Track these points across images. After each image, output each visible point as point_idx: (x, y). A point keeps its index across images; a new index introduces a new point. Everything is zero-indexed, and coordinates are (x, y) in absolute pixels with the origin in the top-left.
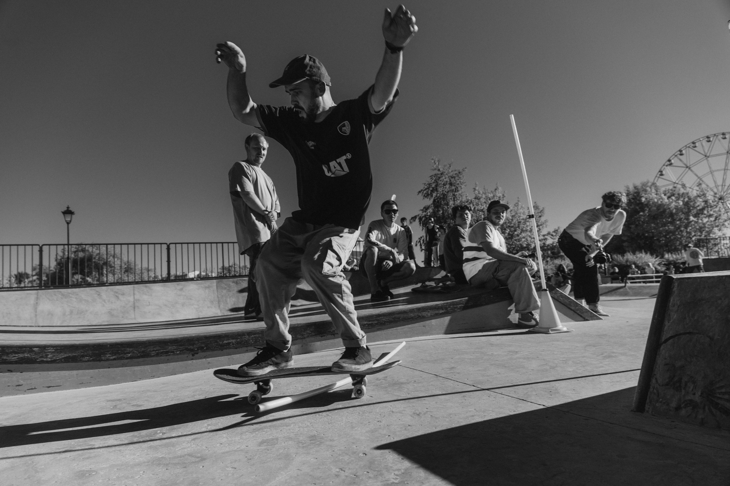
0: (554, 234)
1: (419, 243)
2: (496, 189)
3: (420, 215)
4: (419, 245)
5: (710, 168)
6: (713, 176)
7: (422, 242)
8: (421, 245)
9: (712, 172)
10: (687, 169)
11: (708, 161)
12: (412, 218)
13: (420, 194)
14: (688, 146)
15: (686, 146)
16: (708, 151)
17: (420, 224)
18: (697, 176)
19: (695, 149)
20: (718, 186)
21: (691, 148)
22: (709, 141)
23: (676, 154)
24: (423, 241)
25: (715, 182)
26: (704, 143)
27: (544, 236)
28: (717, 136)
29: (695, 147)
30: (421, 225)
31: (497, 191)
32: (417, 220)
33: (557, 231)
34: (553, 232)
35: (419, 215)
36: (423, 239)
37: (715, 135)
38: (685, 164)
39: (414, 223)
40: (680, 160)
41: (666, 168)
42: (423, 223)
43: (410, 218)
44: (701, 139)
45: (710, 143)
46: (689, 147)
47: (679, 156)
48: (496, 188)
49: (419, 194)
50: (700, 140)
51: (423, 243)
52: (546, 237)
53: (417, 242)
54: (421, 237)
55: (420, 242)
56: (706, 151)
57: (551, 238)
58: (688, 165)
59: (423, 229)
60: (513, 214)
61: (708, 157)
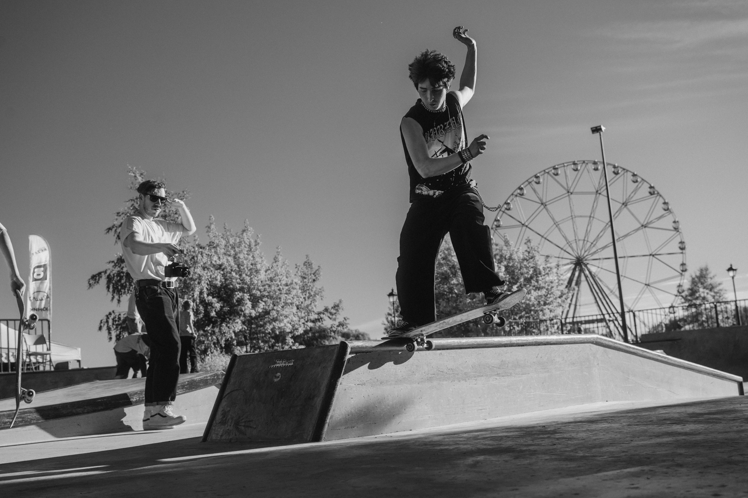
0: (333, 311)
1: (106, 325)
2: (244, 231)
3: (108, 272)
4: (105, 328)
5: (572, 211)
6: (574, 223)
7: (110, 322)
8: (109, 329)
9: (572, 217)
10: (542, 207)
11: (570, 200)
12: (93, 277)
13: (112, 233)
14: (547, 171)
15: (544, 171)
16: (572, 185)
17: (108, 287)
18: (553, 219)
19: (556, 177)
20: (579, 240)
21: (551, 175)
22: (576, 170)
23: (530, 180)
24: (113, 320)
25: (575, 234)
26: (569, 169)
27: (319, 314)
28: (587, 164)
29: (557, 174)
30: (111, 289)
31: (245, 234)
32: (103, 281)
33: (338, 306)
34: (332, 308)
35: (105, 272)
36: (112, 316)
37: (584, 162)
38: (541, 200)
39: (97, 287)
40: (535, 191)
41: (515, 199)
42: (113, 287)
43: (90, 277)
44: (566, 165)
45: (577, 172)
46: (548, 173)
47: (533, 183)
48: (244, 228)
49: (108, 232)
50: (564, 166)
51: (113, 324)
52: (322, 316)
53: (101, 322)
54: (110, 314)
55: (107, 322)
56: (570, 184)
57: (329, 317)
58: (544, 201)
59: (113, 298)
60: (272, 275)
61: (571, 193)
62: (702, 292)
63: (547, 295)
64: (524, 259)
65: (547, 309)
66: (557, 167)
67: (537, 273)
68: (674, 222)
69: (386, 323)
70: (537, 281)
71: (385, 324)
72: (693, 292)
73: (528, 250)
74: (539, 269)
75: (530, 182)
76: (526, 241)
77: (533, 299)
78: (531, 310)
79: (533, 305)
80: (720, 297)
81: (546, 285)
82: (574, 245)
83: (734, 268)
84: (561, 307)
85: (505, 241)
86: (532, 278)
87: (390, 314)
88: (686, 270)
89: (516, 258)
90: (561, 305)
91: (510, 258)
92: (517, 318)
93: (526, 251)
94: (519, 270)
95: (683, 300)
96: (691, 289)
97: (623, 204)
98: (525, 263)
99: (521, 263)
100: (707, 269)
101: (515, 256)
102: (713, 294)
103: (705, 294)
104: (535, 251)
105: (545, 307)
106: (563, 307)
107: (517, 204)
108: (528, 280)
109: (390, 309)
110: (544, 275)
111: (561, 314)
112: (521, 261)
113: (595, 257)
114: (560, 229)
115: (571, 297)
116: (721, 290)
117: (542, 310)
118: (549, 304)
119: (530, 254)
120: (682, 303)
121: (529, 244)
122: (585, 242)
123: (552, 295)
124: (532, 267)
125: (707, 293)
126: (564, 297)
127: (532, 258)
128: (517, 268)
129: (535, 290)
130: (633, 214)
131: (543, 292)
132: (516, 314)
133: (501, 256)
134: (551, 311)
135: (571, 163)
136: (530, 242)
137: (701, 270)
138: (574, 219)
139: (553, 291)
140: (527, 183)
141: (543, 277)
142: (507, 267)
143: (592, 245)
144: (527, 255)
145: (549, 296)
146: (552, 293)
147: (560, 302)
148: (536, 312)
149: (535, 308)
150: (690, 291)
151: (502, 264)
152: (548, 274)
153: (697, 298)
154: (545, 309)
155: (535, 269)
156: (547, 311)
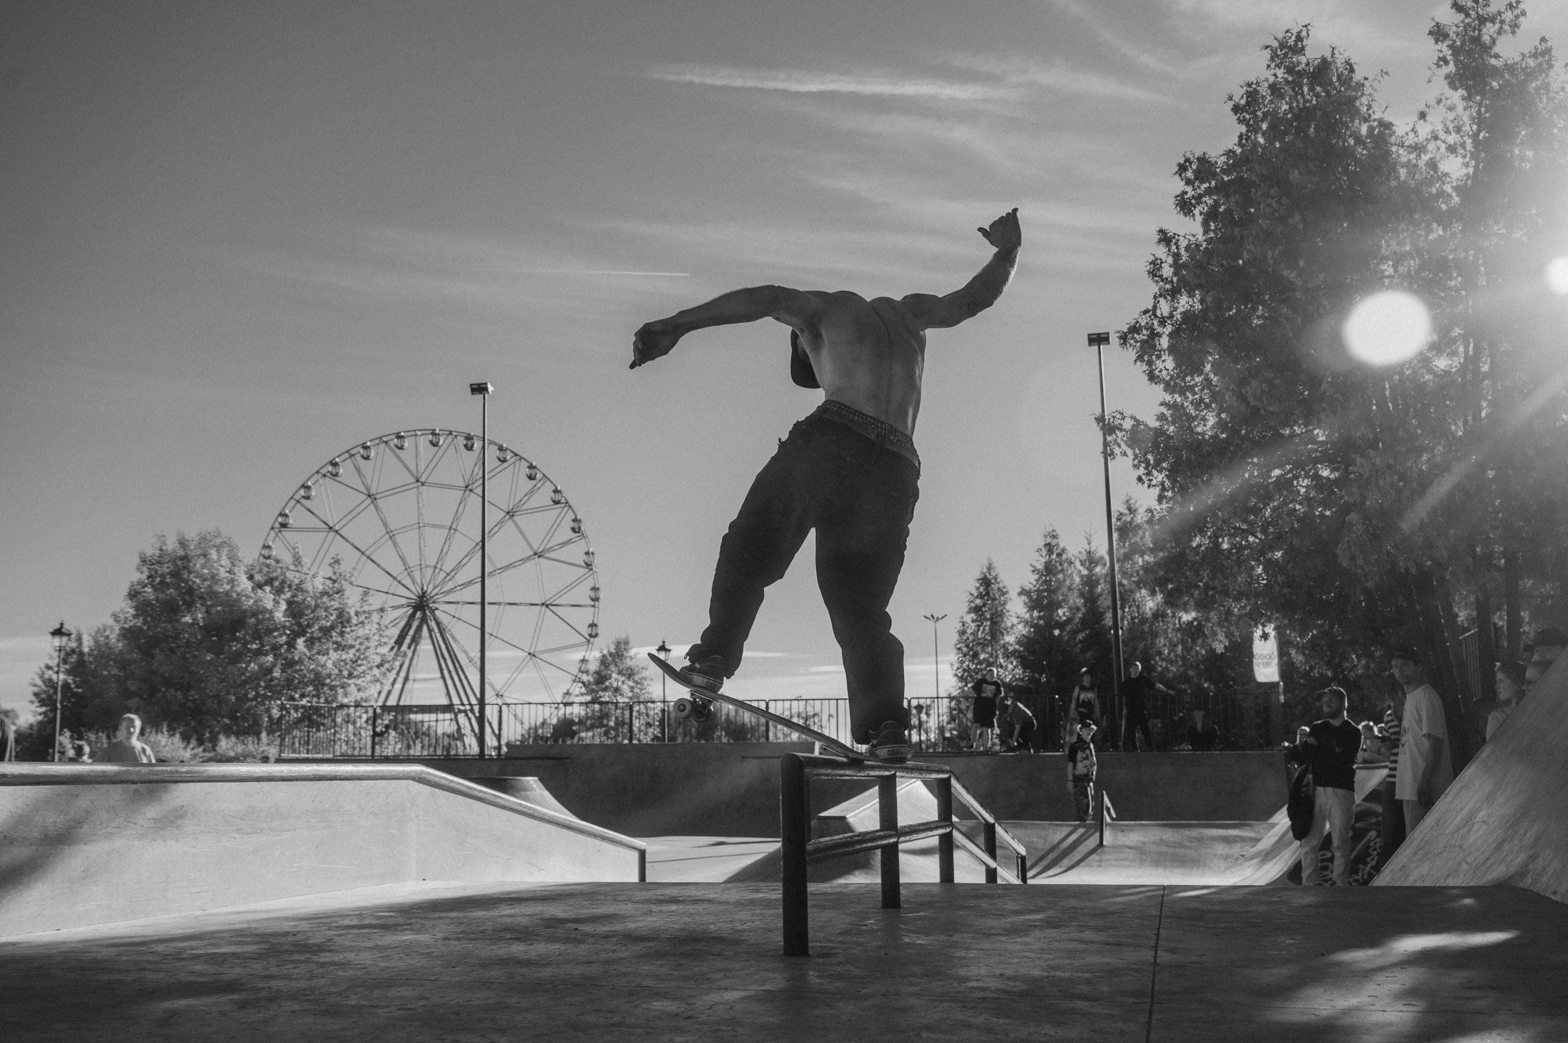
5: (419, 514)
6: (421, 534)
9: (419, 526)
10: (369, 501)
11: (419, 494)
14: (384, 439)
15: (380, 438)
16: (425, 470)
18: (386, 525)
19: (398, 452)
20: (427, 566)
21: (390, 448)
22: (434, 444)
23: (353, 452)
25: (421, 556)
26: (424, 441)
28: (456, 436)
29: (401, 448)
37: (451, 433)
38: (368, 489)
40: (359, 471)
41: (321, 481)
44: (419, 433)
45: (437, 448)
46: (386, 442)
47: (358, 457)
50: (416, 435)
56: (422, 467)
58: (373, 491)
61: (423, 484)
62: (616, 680)
63: (356, 661)
64: (324, 593)
65: (353, 686)
66: (402, 434)
67: (343, 619)
68: (587, 553)
69: (39, 683)
70: (342, 634)
71: (35, 686)
72: (601, 678)
73: (334, 577)
74: (348, 613)
75: (353, 455)
76: (332, 561)
77: (329, 664)
78: (324, 685)
79: (329, 676)
80: (641, 690)
81: (358, 642)
82: (417, 575)
83: (667, 647)
84: (378, 685)
85: (294, 556)
86: (332, 628)
87: (49, 668)
88: (596, 636)
89: (310, 589)
90: (378, 681)
91: (299, 588)
92: (297, 696)
93: (330, 579)
94: (313, 612)
95: (583, 690)
96: (597, 673)
97: (508, 513)
98: (325, 599)
99: (315, 598)
100: (627, 643)
101: (308, 586)
102: (631, 683)
103: (620, 683)
104: (346, 580)
105: (350, 682)
106: (382, 683)
107: (323, 490)
108: (326, 631)
109: (51, 658)
110: (356, 625)
111: (376, 695)
112: (318, 595)
113: (449, 598)
114: (395, 544)
115: (398, 668)
116: (645, 679)
117: (343, 687)
118: (358, 677)
119: (336, 585)
120: (582, 694)
121: (337, 566)
122: (437, 571)
123: (365, 662)
124: (336, 609)
125: (623, 682)
126: (387, 666)
127: (338, 593)
128: (308, 607)
129: (336, 650)
130: (522, 533)
131: (350, 654)
132: (295, 689)
133: (283, 582)
134: (359, 690)
135: (430, 432)
136: (339, 564)
137: (618, 644)
138: (422, 529)
139: (367, 654)
140: (347, 455)
141: (353, 628)
142: (290, 603)
143: (448, 578)
144: (331, 585)
145: (359, 662)
146: (366, 658)
147: (378, 675)
148: (333, 688)
149: (332, 681)
150: (596, 676)
151: (283, 596)
152: (362, 623)
153: (606, 689)
154: (349, 685)
155: (341, 613)
156: (352, 689)
